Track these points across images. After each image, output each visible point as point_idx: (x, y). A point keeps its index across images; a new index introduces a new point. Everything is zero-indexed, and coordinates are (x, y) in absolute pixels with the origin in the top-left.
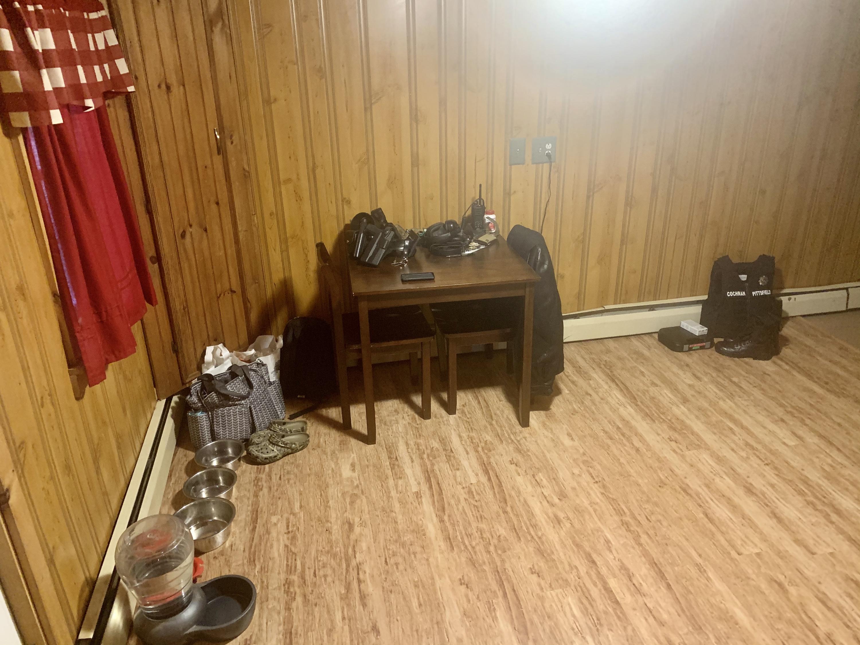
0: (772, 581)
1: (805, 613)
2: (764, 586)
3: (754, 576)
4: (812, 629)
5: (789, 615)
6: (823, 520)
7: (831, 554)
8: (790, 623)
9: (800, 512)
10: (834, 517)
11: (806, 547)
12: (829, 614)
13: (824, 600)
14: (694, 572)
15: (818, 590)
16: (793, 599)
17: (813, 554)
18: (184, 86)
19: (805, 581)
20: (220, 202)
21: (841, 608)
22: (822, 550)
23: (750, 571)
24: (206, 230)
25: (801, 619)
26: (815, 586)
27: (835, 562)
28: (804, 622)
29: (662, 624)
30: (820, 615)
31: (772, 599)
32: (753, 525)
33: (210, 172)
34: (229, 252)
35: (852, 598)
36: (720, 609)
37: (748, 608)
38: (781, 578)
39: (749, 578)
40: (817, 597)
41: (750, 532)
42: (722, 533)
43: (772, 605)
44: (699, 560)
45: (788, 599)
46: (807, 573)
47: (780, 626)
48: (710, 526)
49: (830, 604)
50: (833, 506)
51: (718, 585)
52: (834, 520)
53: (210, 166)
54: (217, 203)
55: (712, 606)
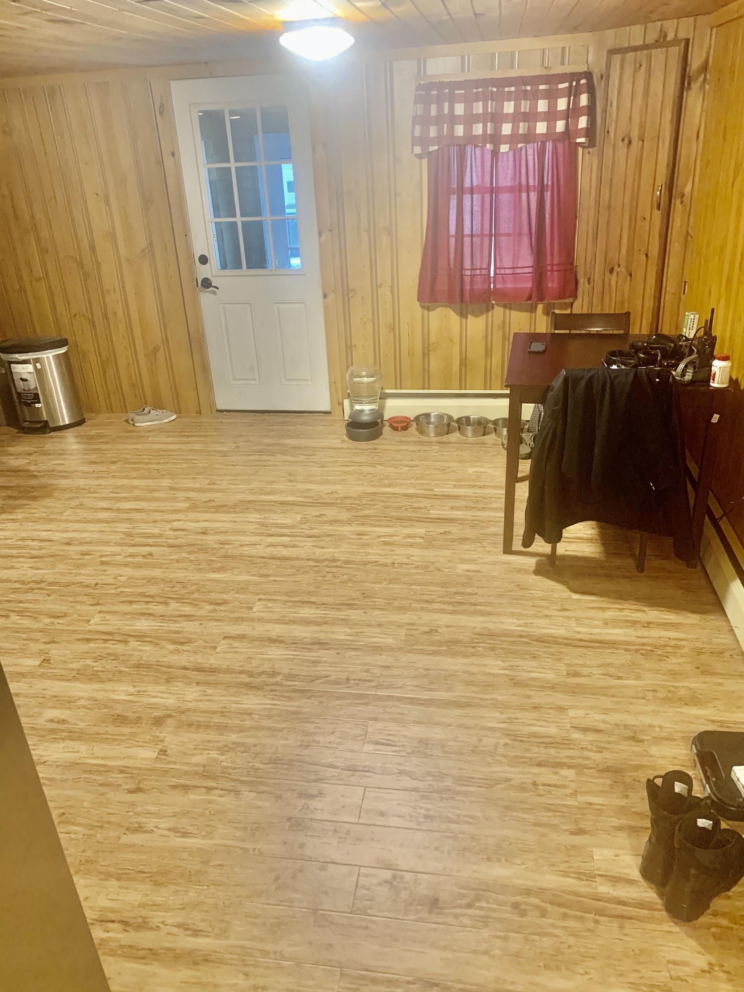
0: (225, 602)
1: (190, 603)
2: (225, 596)
3: (237, 596)
4: (178, 600)
5: (196, 595)
6: (248, 668)
7: (215, 648)
8: (191, 593)
9: (270, 660)
10: (245, 679)
11: (234, 638)
12: (178, 613)
13: (188, 617)
14: (264, 572)
15: (197, 620)
16: (203, 603)
17: (225, 638)
18: (643, 141)
19: (209, 618)
20: (649, 255)
21: (175, 622)
22: (223, 645)
23: (242, 596)
24: (631, 275)
25: (188, 599)
26: (201, 620)
27: (207, 644)
28: (185, 599)
29: (241, 546)
30: (181, 608)
31: (213, 594)
32: (278, 621)
33: (647, 223)
34: (646, 304)
35: (175, 632)
36: (229, 570)
37: (217, 581)
38: (222, 608)
39: (237, 593)
40: (194, 616)
41: (276, 616)
42: (287, 601)
43: (210, 592)
44: (271, 578)
45: (205, 601)
46: (213, 623)
47: (194, 587)
48: (299, 599)
49: (184, 618)
50: (258, 688)
51: (245, 577)
52: (243, 676)
53: (649, 219)
54: (647, 256)
55: (234, 568)
